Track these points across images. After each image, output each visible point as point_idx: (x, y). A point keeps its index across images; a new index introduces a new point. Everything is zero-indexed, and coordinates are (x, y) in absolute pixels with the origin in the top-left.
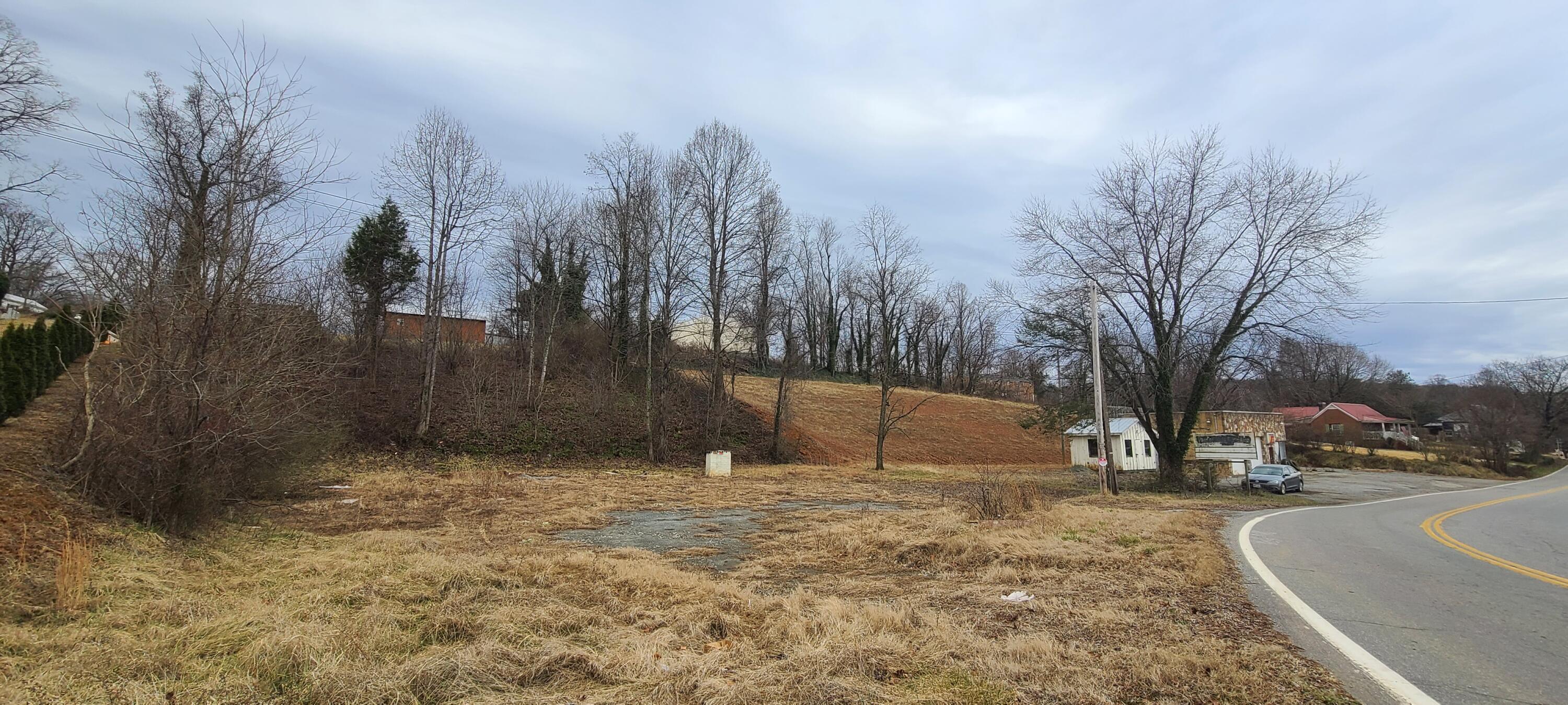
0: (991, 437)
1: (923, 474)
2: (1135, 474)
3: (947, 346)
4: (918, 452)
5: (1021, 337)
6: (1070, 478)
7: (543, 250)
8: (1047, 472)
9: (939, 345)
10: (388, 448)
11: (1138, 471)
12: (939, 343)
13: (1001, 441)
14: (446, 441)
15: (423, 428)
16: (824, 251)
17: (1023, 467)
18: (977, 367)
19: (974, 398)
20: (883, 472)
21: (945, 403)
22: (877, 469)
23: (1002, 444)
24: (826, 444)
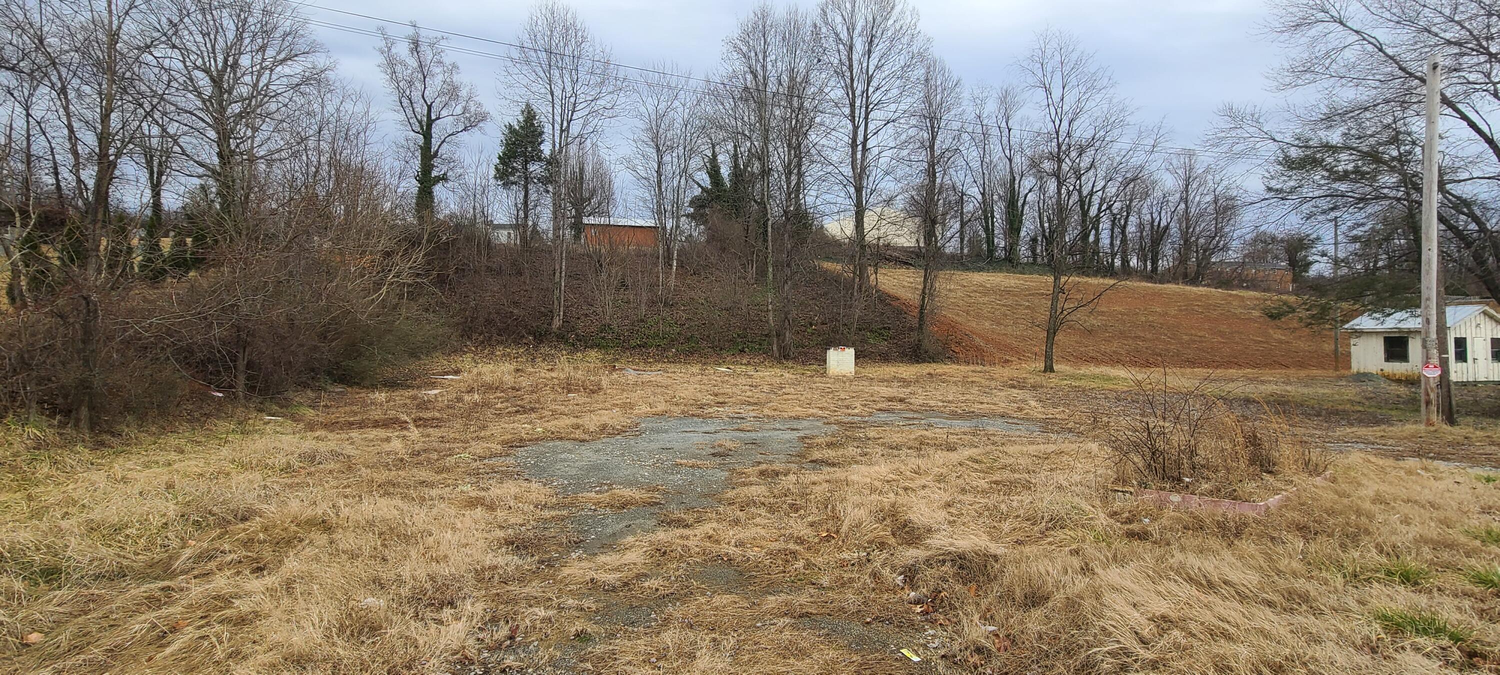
0: (1222, 334)
1: (1109, 379)
2: (1470, 388)
3: (1167, 227)
4: (1114, 352)
5: (1273, 184)
6: (1351, 392)
7: (710, 155)
8: (1311, 381)
9: (1156, 228)
10: (524, 341)
11: (1475, 383)
12: (1156, 224)
13: (1237, 339)
14: (577, 335)
15: (557, 323)
16: (1004, 125)
17: (1267, 374)
18: (1208, 251)
19: (1201, 288)
20: (1053, 375)
21: (1159, 294)
22: (1045, 371)
23: (1237, 343)
24: (987, 341)
